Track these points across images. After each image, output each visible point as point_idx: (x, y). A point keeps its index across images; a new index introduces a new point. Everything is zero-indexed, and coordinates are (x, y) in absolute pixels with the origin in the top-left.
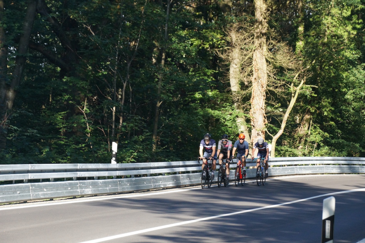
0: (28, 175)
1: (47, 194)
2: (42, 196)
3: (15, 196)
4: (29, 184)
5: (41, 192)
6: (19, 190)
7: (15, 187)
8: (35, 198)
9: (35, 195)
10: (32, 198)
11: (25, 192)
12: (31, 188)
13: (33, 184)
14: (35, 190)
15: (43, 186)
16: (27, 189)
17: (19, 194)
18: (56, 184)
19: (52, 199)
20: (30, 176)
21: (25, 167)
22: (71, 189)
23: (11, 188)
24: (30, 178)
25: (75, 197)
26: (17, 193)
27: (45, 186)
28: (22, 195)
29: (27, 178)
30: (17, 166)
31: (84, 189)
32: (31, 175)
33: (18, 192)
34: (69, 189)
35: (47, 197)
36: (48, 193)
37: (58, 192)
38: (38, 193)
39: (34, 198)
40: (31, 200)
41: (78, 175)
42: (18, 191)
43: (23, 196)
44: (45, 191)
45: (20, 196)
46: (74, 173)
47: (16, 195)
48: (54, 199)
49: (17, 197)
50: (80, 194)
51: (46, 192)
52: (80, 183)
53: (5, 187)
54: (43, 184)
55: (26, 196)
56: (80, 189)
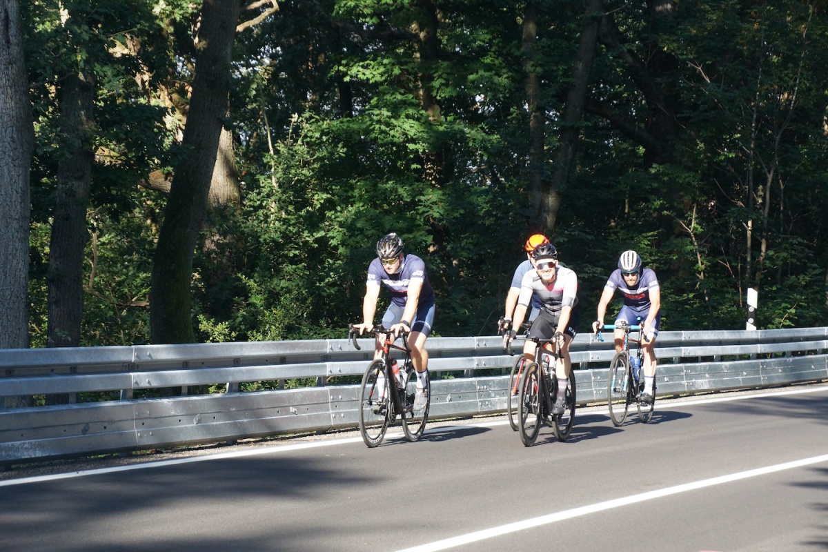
0: (588, 354)
4: (590, 371)
8: (602, 398)
9: (601, 392)
10: (595, 398)
11: (583, 387)
12: (593, 378)
13: (596, 370)
14: (602, 383)
16: (586, 381)
20: (591, 356)
22: (670, 380)
24: (590, 360)
25: (676, 396)
29: (585, 360)
31: (694, 380)
32: (593, 354)
34: (666, 379)
39: (599, 397)
40: (593, 401)
41: (683, 352)
46: (675, 350)
50: (686, 389)
52: (687, 368)
56: (686, 380)
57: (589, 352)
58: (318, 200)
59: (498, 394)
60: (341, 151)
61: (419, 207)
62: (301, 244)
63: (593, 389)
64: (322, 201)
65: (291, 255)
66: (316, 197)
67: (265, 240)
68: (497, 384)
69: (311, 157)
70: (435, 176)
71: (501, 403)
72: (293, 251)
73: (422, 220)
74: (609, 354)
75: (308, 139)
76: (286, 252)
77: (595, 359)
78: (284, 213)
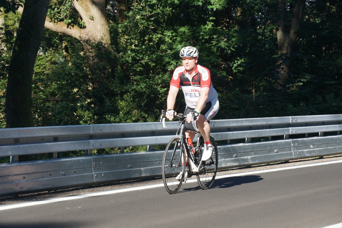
1: (313, 151)
2: (307, 154)
3: (271, 156)
4: (290, 140)
5: (306, 149)
6: (277, 148)
7: (271, 145)
8: (298, 156)
9: (298, 153)
10: (293, 157)
11: (285, 151)
12: (292, 145)
13: (295, 140)
14: (299, 147)
15: (309, 143)
16: (287, 147)
17: (277, 152)
18: (326, 138)
19: (321, 157)
20: (291, 131)
21: (283, 120)
23: (266, 146)
24: (290, 133)
26: (274, 151)
27: (313, 142)
29: (286, 133)
30: (273, 119)
32: (292, 129)
33: (275, 151)
35: (315, 154)
36: (316, 151)
37: (329, 148)
38: (302, 150)
39: (296, 156)
40: (292, 159)
42: (275, 149)
43: (282, 155)
44: (311, 148)
45: (278, 155)
47: (272, 154)
48: (324, 157)
49: (274, 156)
51: (313, 148)
53: (258, 145)
54: (309, 140)
55: (286, 154)
57: (290, 128)
58: (155, 38)
59: (223, 157)
60: (169, 10)
61: (213, 42)
62: (144, 64)
63: (293, 151)
64: (158, 39)
65: (138, 70)
66: (154, 37)
67: (123, 61)
68: (223, 151)
69: (150, 13)
70: (225, 25)
71: (225, 162)
72: (139, 68)
73: (215, 49)
74: (303, 129)
75: (149, 3)
76: (135, 69)
77: (294, 133)
78: (133, 46)
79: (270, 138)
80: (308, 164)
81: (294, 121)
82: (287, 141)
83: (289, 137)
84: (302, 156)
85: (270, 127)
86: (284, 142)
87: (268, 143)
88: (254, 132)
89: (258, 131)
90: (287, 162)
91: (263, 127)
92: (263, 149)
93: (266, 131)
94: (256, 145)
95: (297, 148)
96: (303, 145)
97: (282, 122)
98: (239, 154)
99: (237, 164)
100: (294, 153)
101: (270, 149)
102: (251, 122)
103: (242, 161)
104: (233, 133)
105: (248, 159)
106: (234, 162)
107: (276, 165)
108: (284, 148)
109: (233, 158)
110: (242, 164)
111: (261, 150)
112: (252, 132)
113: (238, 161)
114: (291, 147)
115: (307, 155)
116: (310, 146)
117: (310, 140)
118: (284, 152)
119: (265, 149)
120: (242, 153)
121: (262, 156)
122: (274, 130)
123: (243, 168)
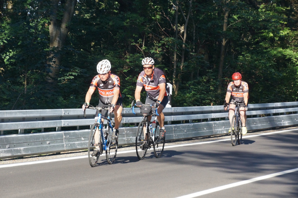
1: (84, 144)
3: (44, 147)
4: (62, 132)
5: (77, 141)
6: (49, 140)
7: (43, 137)
8: (70, 148)
12: (64, 137)
13: (67, 132)
14: (70, 139)
15: (80, 135)
16: (59, 138)
17: (49, 144)
20: (63, 123)
21: (56, 112)
23: (38, 138)
24: (63, 125)
26: (46, 143)
27: (84, 135)
28: (53, 145)
29: (59, 125)
30: (46, 111)
31: (131, 137)
33: (48, 142)
35: (85, 147)
36: (87, 143)
38: (74, 142)
40: (64, 151)
41: (125, 120)
43: (54, 147)
44: (83, 141)
45: (50, 146)
49: (46, 148)
50: (126, 143)
52: (127, 130)
53: (31, 136)
55: (58, 146)
56: (126, 137)
57: (62, 120)
74: (75, 121)
77: (66, 125)
79: (43, 130)
80: (79, 156)
81: (67, 114)
82: (59, 134)
83: (61, 129)
84: (74, 148)
85: (43, 119)
86: (57, 134)
87: (41, 135)
88: (27, 123)
89: (31, 123)
90: (58, 153)
91: (37, 119)
92: (35, 141)
93: (39, 123)
94: (29, 136)
95: (69, 140)
96: (74, 138)
97: (55, 114)
98: (12, 145)
99: (9, 155)
100: (65, 145)
101: (42, 140)
102: (24, 114)
103: (15, 152)
104: (7, 124)
105: (20, 150)
106: (7, 152)
107: (48, 156)
108: (56, 140)
109: (6, 148)
110: (15, 155)
111: (34, 141)
112: (26, 123)
113: (11, 151)
114: (63, 139)
115: (78, 147)
116: (82, 139)
117: (81, 132)
118: (56, 143)
119: (37, 141)
120: (15, 144)
121: (34, 148)
122: (47, 122)
123: (16, 159)
